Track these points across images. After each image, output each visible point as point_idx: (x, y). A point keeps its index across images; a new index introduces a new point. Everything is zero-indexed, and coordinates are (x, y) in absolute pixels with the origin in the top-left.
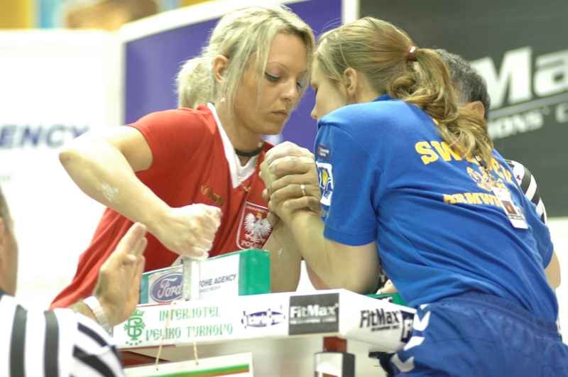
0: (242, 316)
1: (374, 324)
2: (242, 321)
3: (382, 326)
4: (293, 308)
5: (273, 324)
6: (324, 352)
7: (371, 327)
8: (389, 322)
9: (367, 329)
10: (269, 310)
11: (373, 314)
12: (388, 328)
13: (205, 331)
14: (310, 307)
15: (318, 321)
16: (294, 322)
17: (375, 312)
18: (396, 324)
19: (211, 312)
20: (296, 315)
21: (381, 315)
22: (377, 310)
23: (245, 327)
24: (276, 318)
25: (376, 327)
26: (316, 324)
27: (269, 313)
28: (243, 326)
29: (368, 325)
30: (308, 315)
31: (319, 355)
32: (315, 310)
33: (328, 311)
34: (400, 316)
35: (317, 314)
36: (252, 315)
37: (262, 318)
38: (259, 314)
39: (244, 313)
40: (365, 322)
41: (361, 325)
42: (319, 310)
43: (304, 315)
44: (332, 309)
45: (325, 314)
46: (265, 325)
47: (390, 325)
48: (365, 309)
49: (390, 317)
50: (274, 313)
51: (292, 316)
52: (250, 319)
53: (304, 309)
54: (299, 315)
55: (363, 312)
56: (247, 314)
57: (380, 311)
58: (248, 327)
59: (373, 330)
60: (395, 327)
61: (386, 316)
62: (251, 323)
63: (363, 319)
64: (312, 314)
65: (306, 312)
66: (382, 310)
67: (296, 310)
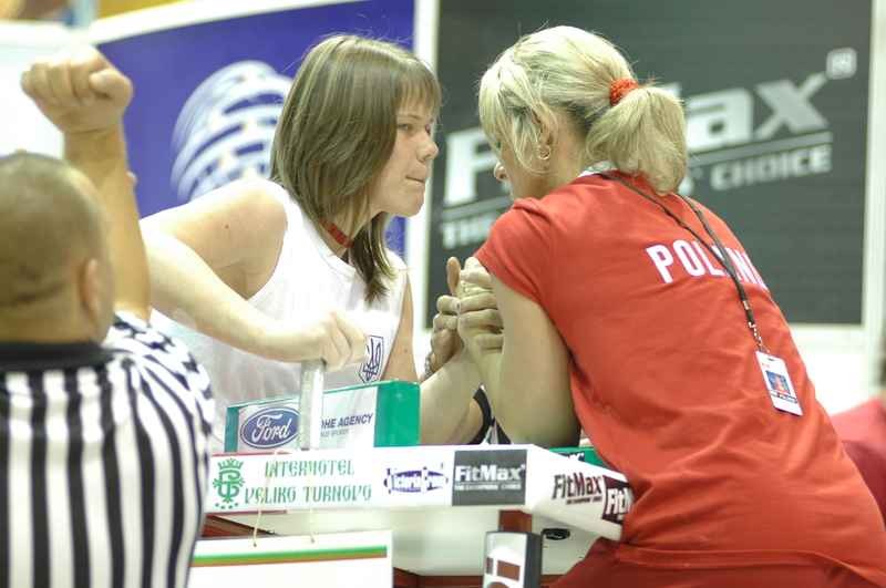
0: (385, 476)
1: (570, 495)
2: (385, 483)
3: (581, 497)
4: (459, 468)
5: (430, 488)
6: (500, 531)
7: (567, 498)
8: (590, 493)
9: (561, 501)
10: (425, 469)
11: (570, 481)
12: (588, 500)
13: (331, 495)
14: (484, 468)
15: (496, 487)
16: (461, 488)
17: (572, 477)
18: (598, 494)
19: (339, 466)
20: (463, 478)
21: (579, 481)
22: (575, 475)
23: (390, 492)
24: (435, 480)
25: (572, 498)
26: (492, 491)
27: (424, 473)
28: (386, 490)
29: (563, 496)
30: (481, 479)
31: (492, 536)
32: (490, 472)
33: (510, 475)
34: (602, 484)
35: (493, 478)
36: (399, 475)
37: (415, 480)
38: (409, 474)
39: (389, 470)
40: (560, 491)
41: (555, 496)
42: (497, 472)
43: (475, 479)
44: (515, 472)
45: (506, 478)
46: (418, 490)
47: (592, 496)
48: (561, 473)
49: (590, 484)
50: (431, 474)
51: (458, 478)
52: (397, 480)
53: (475, 470)
54: (468, 479)
55: (557, 477)
56: (392, 472)
57: (579, 476)
58: (393, 492)
59: (569, 502)
60: (597, 499)
61: (586, 482)
62: (397, 485)
63: (557, 486)
64: (487, 478)
65: (479, 475)
66: (581, 474)
67: (463, 470)
